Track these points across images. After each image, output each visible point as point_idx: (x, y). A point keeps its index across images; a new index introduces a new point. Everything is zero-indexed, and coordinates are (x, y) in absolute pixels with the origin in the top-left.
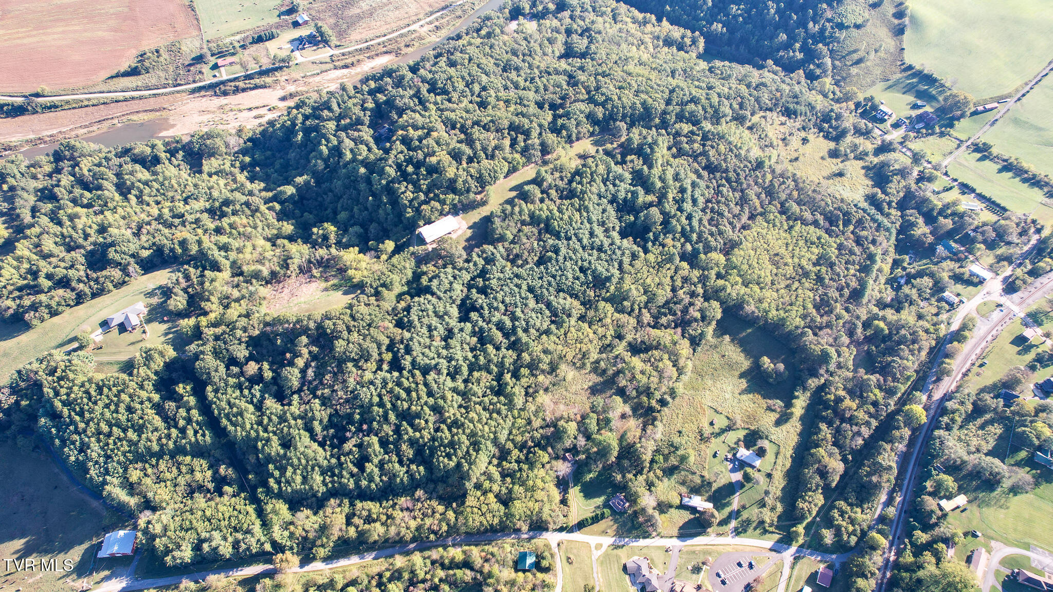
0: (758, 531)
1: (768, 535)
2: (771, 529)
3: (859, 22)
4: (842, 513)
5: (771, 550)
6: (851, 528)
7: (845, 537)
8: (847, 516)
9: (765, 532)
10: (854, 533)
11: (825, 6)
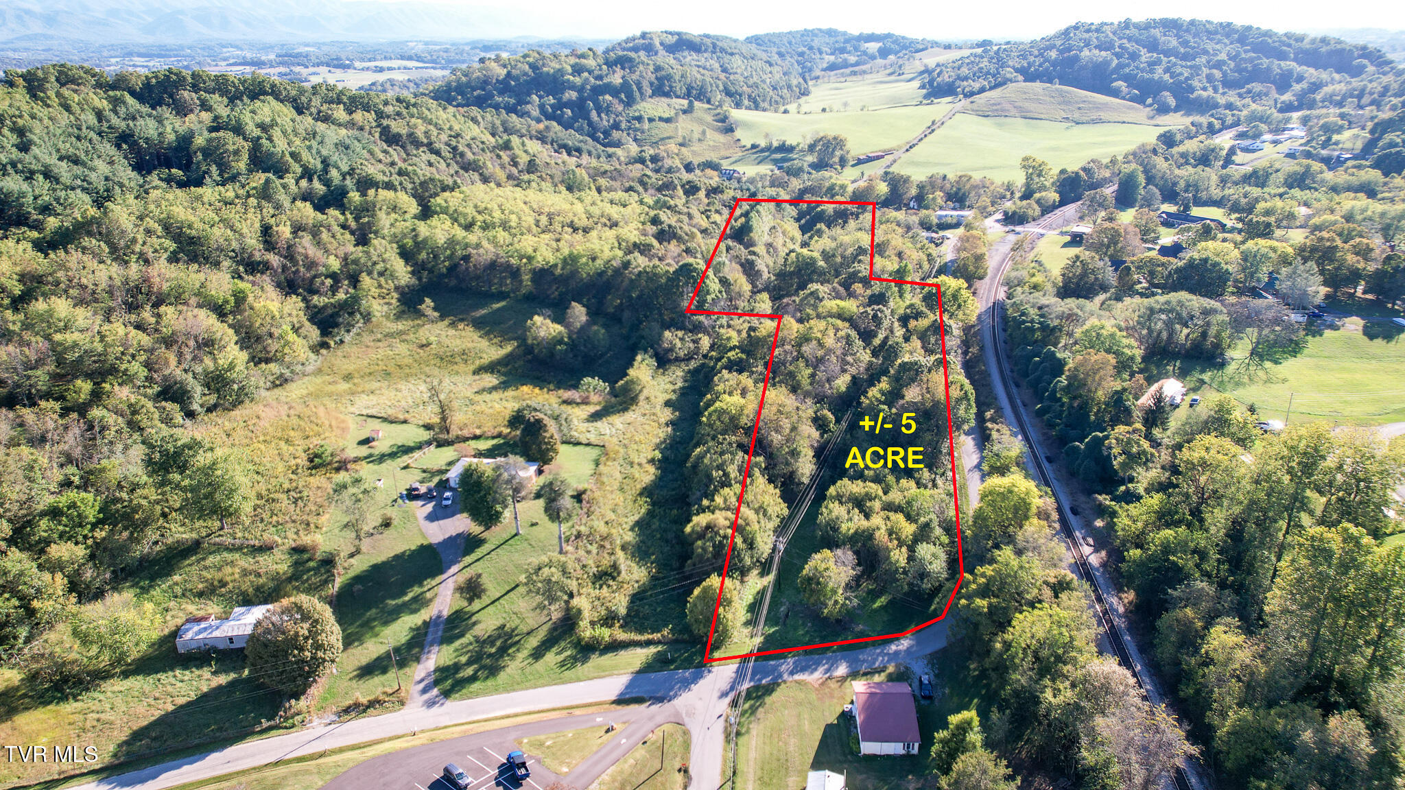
0: (551, 658)
1: (596, 660)
2: (605, 634)
3: (666, 115)
4: (860, 503)
5: (621, 701)
6: (908, 529)
7: (899, 557)
8: (877, 505)
9: (586, 650)
10: (924, 534)
11: (608, 97)
